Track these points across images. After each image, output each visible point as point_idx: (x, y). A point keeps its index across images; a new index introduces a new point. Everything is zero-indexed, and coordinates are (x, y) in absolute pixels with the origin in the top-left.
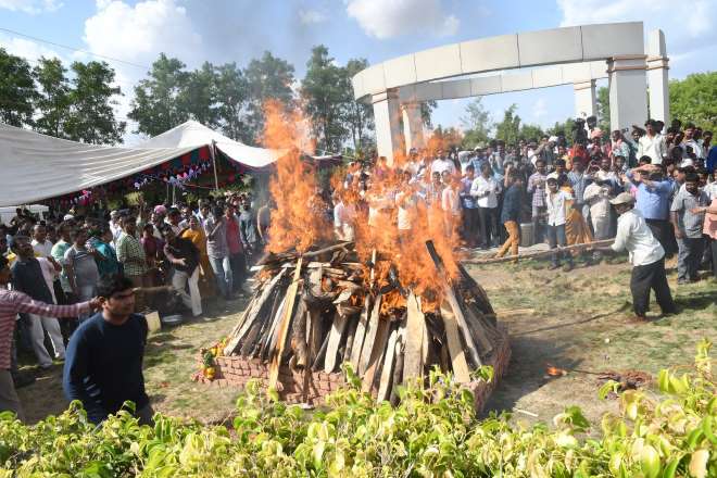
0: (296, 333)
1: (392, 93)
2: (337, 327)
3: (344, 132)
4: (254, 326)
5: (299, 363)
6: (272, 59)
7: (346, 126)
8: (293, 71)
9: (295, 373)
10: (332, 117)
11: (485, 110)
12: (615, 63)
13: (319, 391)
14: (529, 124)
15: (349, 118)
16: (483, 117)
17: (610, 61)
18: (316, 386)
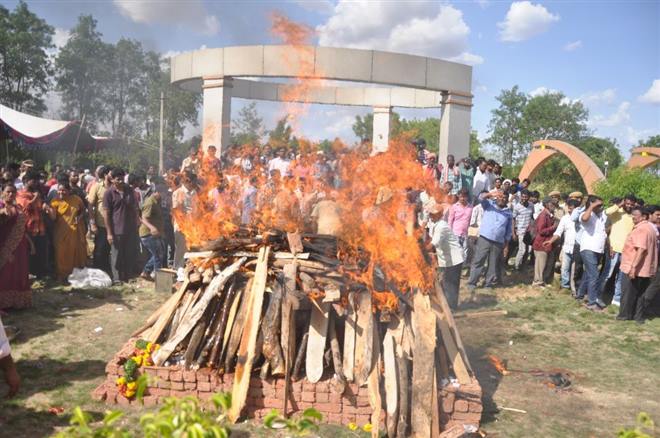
0: (268, 335)
1: (229, 83)
2: (318, 328)
3: (101, 112)
4: (198, 328)
5: (276, 371)
6: (28, 13)
7: (106, 107)
8: (53, 33)
9: (265, 383)
10: (91, 95)
11: (259, 117)
12: (450, 97)
13: (299, 404)
14: (299, 137)
15: (111, 100)
16: (255, 124)
17: (445, 93)
18: (296, 399)
